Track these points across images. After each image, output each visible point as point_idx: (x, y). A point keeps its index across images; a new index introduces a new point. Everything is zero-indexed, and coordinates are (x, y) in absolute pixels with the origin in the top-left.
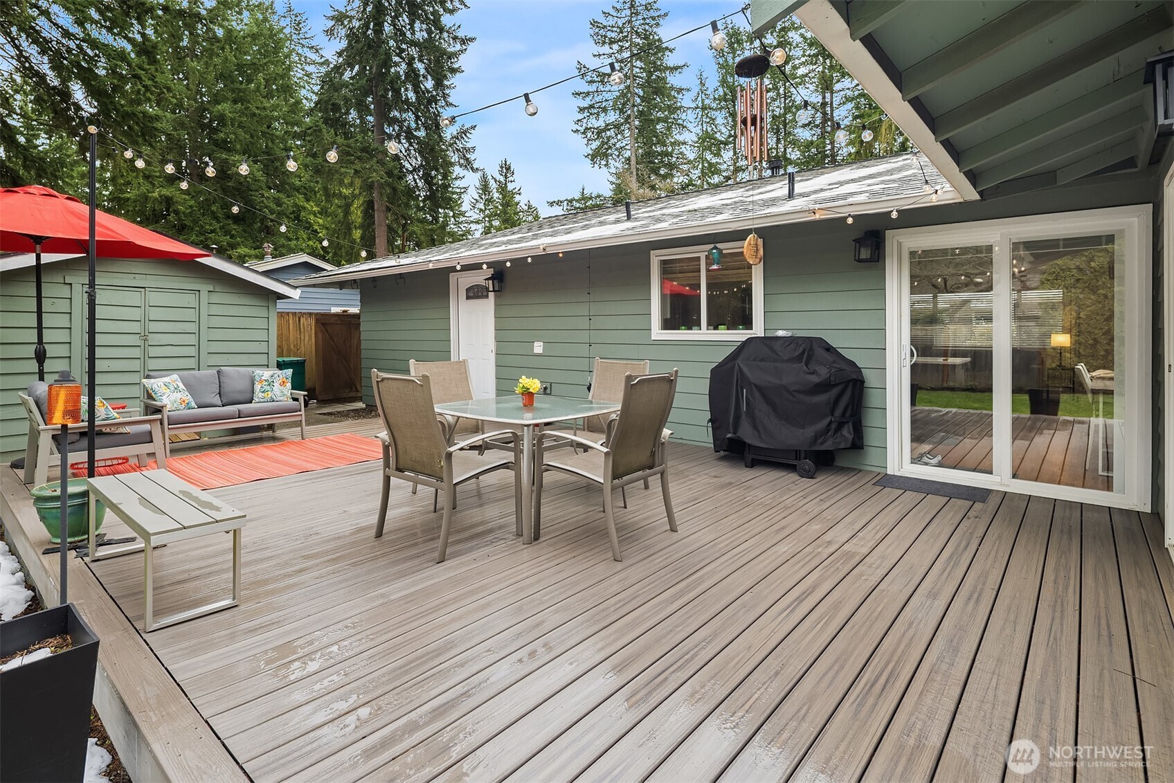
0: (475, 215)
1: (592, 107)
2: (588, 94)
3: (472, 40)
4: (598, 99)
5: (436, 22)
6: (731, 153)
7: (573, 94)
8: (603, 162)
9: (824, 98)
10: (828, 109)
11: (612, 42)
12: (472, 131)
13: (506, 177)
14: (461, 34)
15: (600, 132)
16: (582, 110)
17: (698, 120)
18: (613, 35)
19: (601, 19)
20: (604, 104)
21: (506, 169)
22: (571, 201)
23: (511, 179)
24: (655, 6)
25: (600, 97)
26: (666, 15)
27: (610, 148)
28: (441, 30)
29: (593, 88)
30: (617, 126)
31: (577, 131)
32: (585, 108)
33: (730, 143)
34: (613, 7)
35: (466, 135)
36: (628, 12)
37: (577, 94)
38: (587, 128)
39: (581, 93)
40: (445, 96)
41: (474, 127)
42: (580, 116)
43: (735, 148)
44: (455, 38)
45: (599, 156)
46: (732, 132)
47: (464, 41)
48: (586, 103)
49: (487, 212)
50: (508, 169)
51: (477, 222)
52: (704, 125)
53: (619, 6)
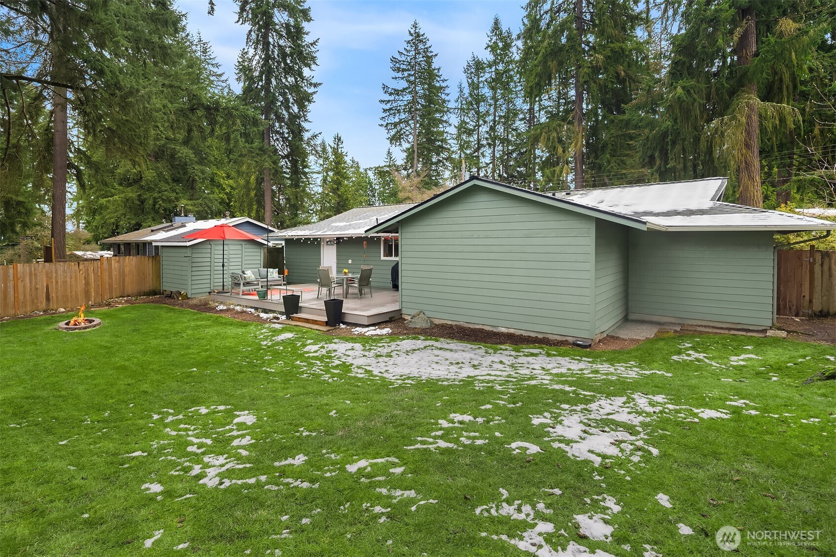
0: (317, 168)
1: (391, 109)
2: (389, 101)
3: (320, 84)
4: (394, 105)
5: (300, 74)
7: (379, 101)
8: (398, 144)
11: (404, 70)
13: (338, 145)
14: (313, 81)
15: (395, 125)
16: (385, 111)
18: (404, 67)
19: (397, 56)
20: (398, 108)
21: (338, 139)
23: (341, 146)
24: (429, 50)
25: (396, 103)
26: (436, 55)
27: (402, 134)
28: (303, 78)
29: (392, 98)
30: (406, 122)
31: (382, 125)
32: (387, 110)
34: (404, 49)
36: (414, 53)
37: (381, 101)
38: (388, 124)
39: (385, 101)
40: (305, 116)
42: (384, 115)
44: (311, 84)
45: (396, 139)
47: (315, 85)
48: (388, 106)
49: (325, 166)
50: (339, 139)
51: (319, 173)
52: (462, 117)
53: (408, 49)
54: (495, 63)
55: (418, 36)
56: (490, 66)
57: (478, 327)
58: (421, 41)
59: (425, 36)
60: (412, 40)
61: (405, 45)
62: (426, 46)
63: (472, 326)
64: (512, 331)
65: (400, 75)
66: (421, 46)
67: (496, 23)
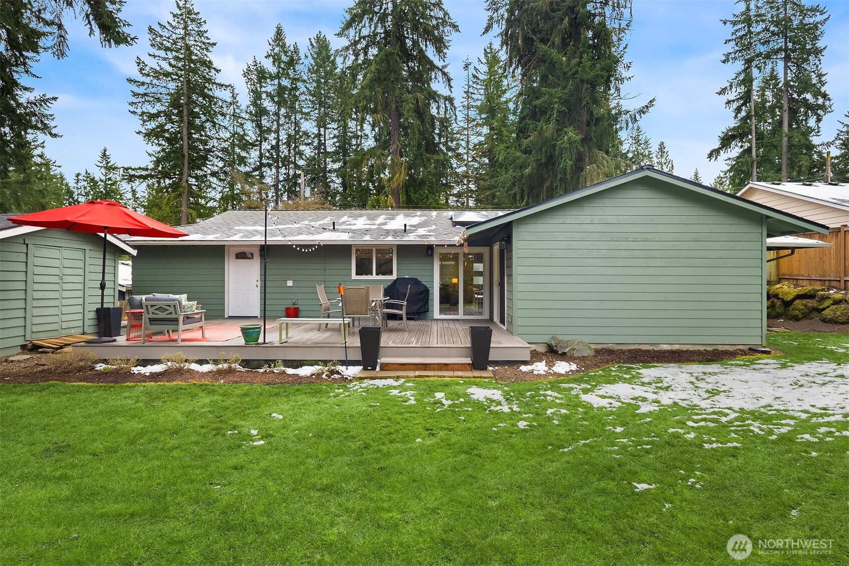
1: (145, 94)
2: (143, 84)
4: (152, 90)
6: (258, 153)
7: (128, 79)
9: (319, 130)
10: (322, 139)
11: (167, 50)
12: (53, 102)
15: (152, 117)
16: (136, 95)
17: (230, 122)
18: (169, 45)
19: (157, 28)
20: (159, 95)
22: (127, 169)
24: (205, 35)
25: (154, 89)
26: (214, 44)
29: (147, 80)
31: (134, 112)
32: (140, 94)
33: (256, 145)
34: (168, 22)
35: (45, 104)
36: (182, 32)
37: (132, 81)
39: (136, 81)
41: (55, 99)
43: (260, 150)
46: (259, 139)
48: (141, 90)
52: (235, 127)
53: (174, 24)
54: (278, 76)
55: (190, 12)
56: (272, 78)
57: (633, 347)
58: (193, 20)
59: (199, 16)
60: (181, 15)
61: (171, 19)
62: (202, 29)
63: (624, 348)
64: (676, 347)
65: (162, 53)
66: (192, 26)
67: (279, 32)
